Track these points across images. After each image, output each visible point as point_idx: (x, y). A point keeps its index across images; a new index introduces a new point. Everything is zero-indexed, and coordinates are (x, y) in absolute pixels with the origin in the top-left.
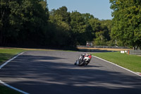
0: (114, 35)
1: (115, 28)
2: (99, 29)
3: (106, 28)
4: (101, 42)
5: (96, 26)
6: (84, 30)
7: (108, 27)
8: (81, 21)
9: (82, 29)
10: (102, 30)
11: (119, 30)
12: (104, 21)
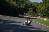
0: (43, 11)
1: (44, 7)
2: (31, 7)
3: (35, 6)
4: (32, 13)
5: (29, 5)
6: (24, 7)
7: (36, 6)
8: (23, 2)
9: (22, 6)
10: (33, 7)
11: (46, 9)
12: (34, 3)
